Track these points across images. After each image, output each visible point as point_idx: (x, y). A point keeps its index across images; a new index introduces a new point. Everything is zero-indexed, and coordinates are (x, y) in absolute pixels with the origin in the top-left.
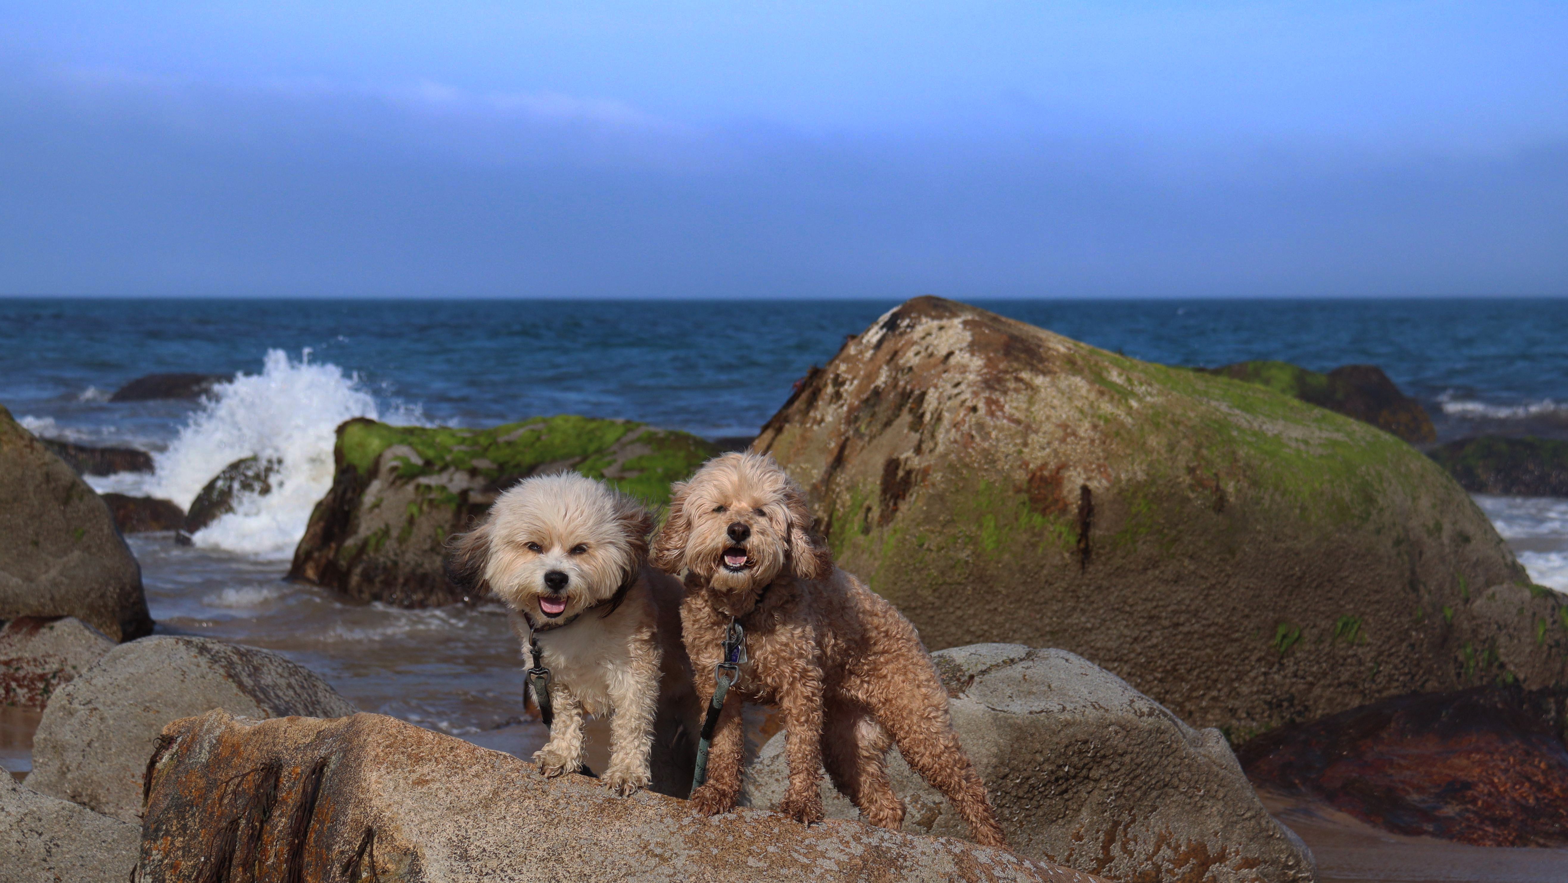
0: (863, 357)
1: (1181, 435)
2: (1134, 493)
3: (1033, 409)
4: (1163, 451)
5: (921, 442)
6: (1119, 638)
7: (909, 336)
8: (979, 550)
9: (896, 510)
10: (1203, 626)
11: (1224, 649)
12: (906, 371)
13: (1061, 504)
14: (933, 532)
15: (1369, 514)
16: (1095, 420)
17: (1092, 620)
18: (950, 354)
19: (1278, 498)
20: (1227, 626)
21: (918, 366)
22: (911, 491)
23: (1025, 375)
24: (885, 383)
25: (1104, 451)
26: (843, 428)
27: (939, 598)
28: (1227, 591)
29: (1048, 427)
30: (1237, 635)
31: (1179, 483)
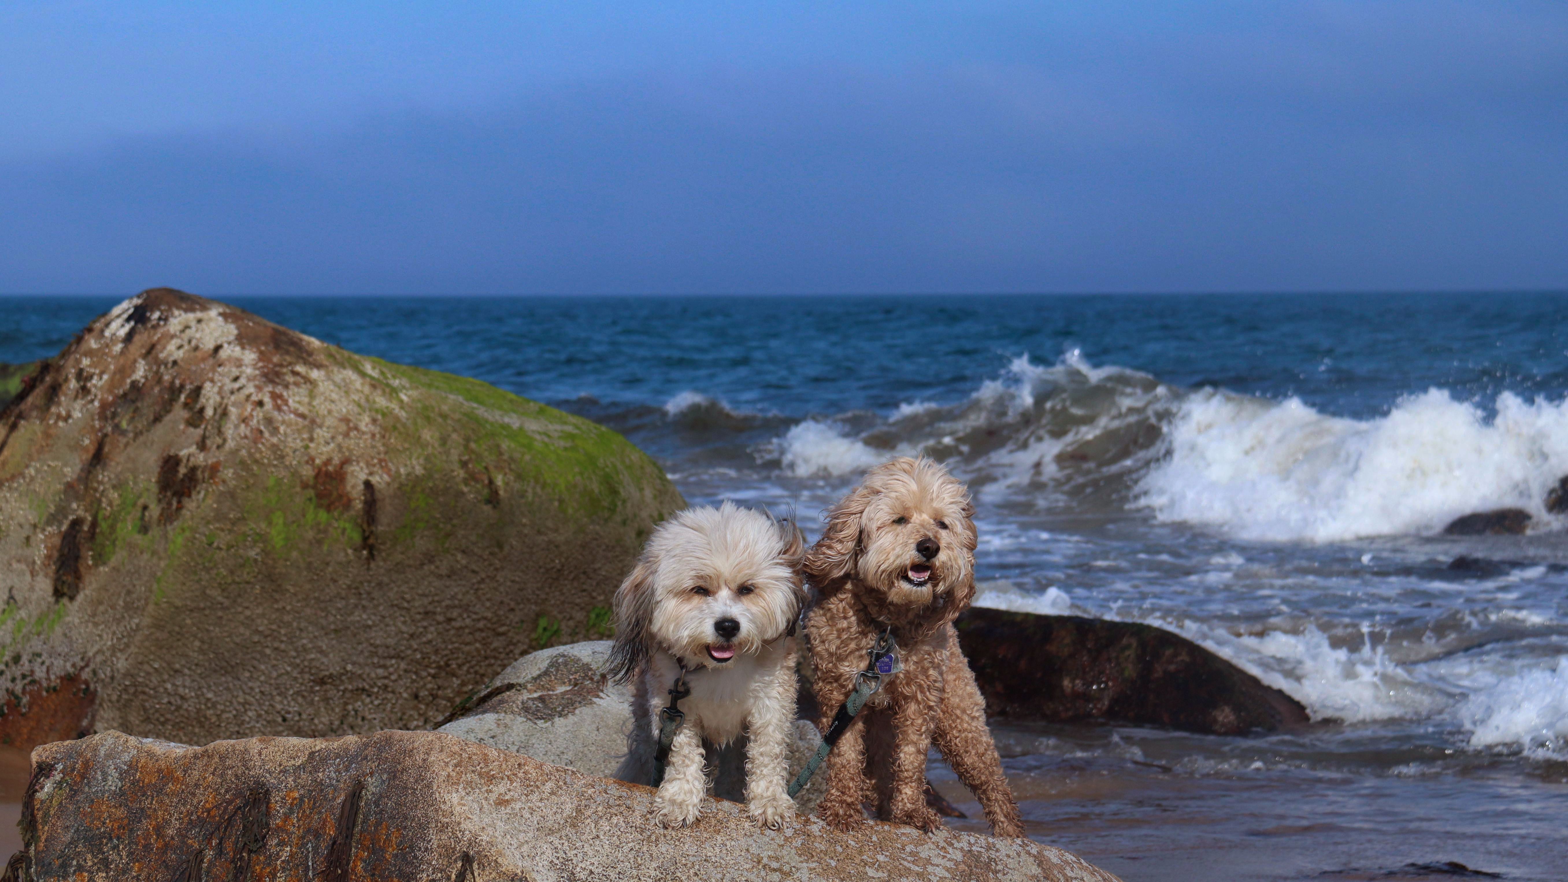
0: (111, 351)
1: (450, 429)
2: (414, 487)
3: (315, 403)
4: (436, 445)
5: (204, 438)
6: (396, 634)
7: (165, 329)
8: (269, 548)
9: (180, 508)
10: (474, 620)
11: (491, 643)
12: (170, 365)
13: (345, 500)
14: (222, 530)
15: (616, 506)
16: (374, 414)
17: (373, 617)
18: (218, 348)
19: (538, 490)
20: (495, 619)
21: (183, 359)
22: (198, 489)
23: (300, 368)
24: (146, 377)
25: (384, 445)
26: (97, 424)
27: (227, 598)
28: (495, 585)
29: (329, 421)
30: (503, 629)
31: (454, 477)
